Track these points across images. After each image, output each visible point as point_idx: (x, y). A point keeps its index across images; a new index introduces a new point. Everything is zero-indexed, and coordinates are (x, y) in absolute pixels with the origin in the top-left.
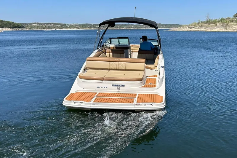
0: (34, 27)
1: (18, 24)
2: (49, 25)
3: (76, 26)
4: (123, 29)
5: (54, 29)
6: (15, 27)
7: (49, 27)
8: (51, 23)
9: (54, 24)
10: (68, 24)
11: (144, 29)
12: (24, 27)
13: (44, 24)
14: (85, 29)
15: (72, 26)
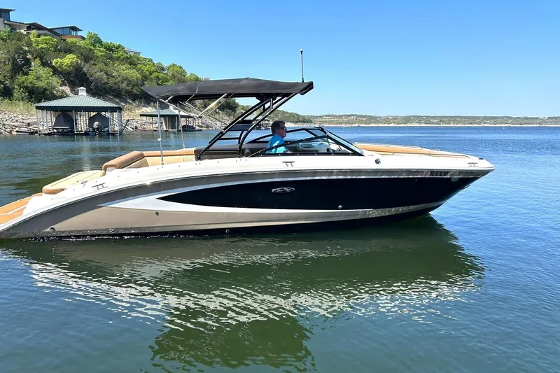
0: (325, 122)
1: (304, 117)
2: (349, 118)
3: (395, 119)
4: (487, 125)
5: (356, 125)
6: (300, 122)
7: (348, 122)
8: (352, 115)
9: (357, 116)
10: (380, 116)
11: (538, 125)
12: (311, 122)
13: (341, 116)
14: (409, 125)
15: (387, 120)
